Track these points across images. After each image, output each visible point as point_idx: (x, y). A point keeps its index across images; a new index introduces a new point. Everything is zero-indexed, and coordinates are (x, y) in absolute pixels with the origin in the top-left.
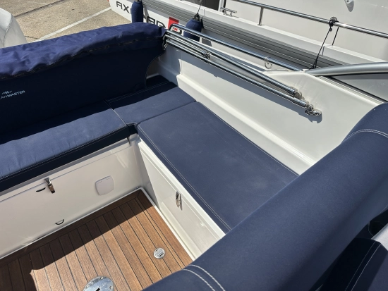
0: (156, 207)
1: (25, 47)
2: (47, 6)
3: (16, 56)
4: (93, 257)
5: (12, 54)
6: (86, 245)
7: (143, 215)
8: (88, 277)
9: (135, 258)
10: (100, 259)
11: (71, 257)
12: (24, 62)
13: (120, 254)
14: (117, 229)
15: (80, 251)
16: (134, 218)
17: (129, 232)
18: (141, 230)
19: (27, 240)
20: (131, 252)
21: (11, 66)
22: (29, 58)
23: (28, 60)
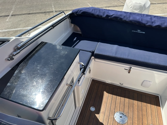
0: (161, 108)
1: (155, 16)
2: (155, 4)
3: (151, 19)
4: (126, 105)
5: (150, 17)
6: (126, 99)
7: (154, 107)
8: (120, 110)
9: (141, 120)
10: (127, 107)
11: (118, 98)
12: (153, 22)
13: (136, 112)
14: (140, 103)
15: (123, 99)
16: (149, 105)
17: (144, 108)
18: (150, 112)
19: (108, 81)
20: (141, 116)
21: (148, 22)
22: (156, 21)
23: (155, 22)
